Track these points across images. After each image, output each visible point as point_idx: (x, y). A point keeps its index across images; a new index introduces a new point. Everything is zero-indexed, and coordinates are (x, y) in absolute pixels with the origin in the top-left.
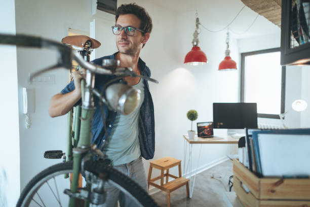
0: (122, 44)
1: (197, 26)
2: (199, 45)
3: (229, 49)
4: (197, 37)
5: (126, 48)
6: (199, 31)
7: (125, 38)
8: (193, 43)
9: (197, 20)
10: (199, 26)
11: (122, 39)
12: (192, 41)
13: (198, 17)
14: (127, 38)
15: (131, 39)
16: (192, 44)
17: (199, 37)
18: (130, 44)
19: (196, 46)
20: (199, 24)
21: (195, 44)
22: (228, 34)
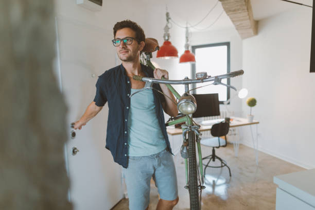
0: (122, 53)
1: (168, 20)
2: (170, 40)
3: (188, 43)
4: (168, 31)
5: (127, 55)
6: (169, 25)
7: (124, 46)
8: (164, 37)
9: (167, 14)
10: (170, 21)
11: (123, 48)
12: (163, 35)
13: (168, 11)
14: (126, 47)
15: (129, 47)
16: (163, 39)
17: (170, 32)
18: (130, 52)
19: (167, 40)
20: (170, 18)
21: (167, 38)
22: (187, 28)
